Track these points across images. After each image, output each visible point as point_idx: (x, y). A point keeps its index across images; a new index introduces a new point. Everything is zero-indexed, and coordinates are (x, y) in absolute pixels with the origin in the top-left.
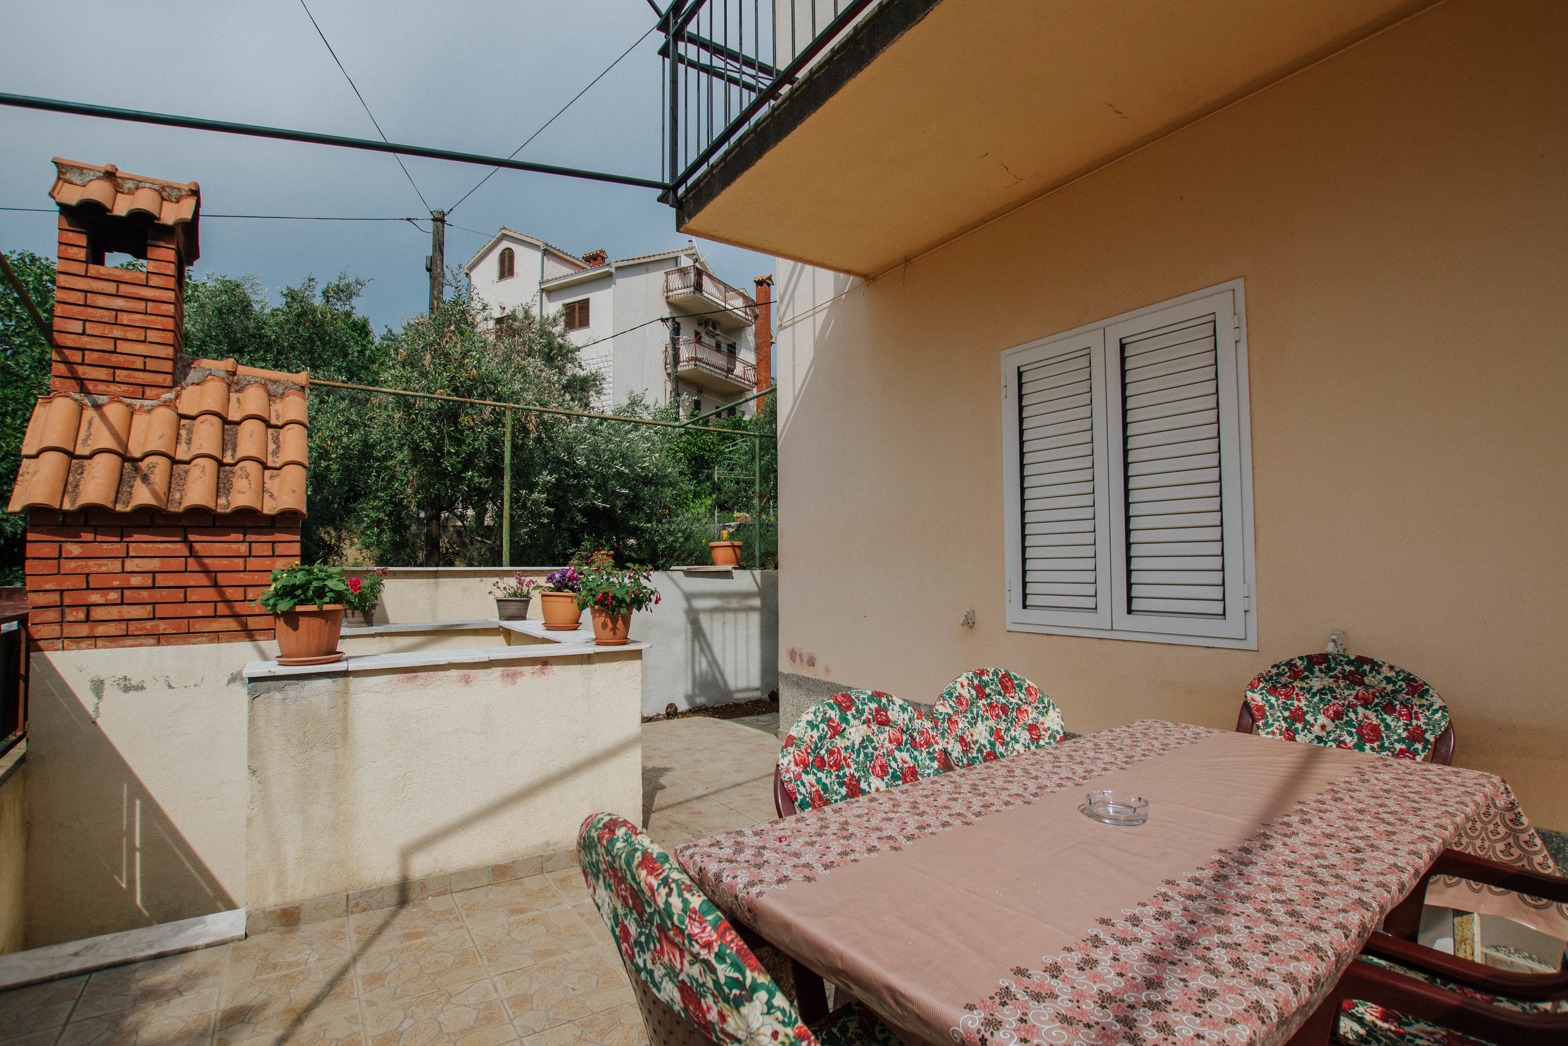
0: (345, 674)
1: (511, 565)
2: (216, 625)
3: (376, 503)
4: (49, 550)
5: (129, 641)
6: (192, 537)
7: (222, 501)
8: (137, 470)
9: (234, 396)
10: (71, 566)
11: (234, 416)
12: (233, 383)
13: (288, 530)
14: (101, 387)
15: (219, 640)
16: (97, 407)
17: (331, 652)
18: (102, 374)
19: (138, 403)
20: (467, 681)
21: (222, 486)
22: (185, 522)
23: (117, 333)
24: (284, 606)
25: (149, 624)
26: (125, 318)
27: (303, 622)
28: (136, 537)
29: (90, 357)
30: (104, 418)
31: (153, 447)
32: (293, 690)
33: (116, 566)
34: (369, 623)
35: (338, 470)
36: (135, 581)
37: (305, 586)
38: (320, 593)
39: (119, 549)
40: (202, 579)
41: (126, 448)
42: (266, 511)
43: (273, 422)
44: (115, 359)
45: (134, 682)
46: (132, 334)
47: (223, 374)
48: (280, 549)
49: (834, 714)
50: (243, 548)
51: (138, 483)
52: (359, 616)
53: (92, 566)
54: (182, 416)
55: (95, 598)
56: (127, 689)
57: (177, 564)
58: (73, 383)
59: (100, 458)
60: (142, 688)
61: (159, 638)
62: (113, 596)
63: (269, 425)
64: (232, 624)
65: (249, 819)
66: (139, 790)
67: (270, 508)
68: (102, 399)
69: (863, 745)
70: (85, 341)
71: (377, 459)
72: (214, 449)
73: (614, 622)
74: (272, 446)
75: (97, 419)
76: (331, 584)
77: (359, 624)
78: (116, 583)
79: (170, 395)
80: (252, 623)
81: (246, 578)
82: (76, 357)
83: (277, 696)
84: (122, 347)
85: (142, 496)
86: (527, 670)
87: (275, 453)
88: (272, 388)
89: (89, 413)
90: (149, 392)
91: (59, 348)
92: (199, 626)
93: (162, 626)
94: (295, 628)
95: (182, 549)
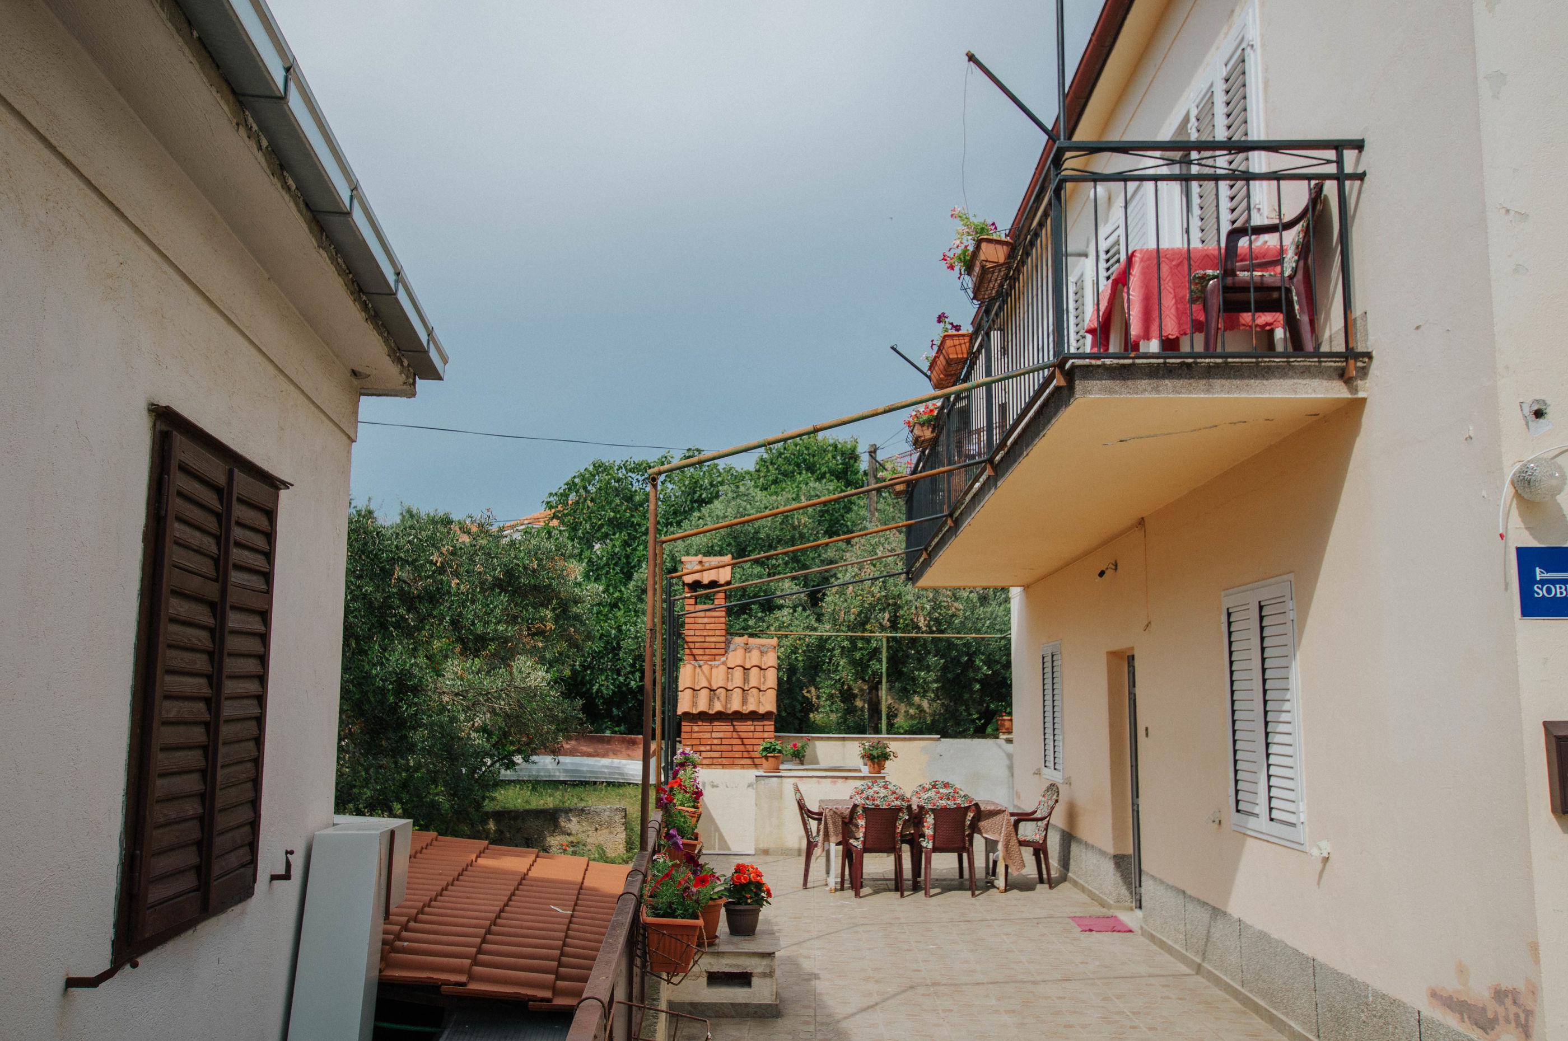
0: (781, 777)
1: (888, 734)
2: (743, 762)
3: (829, 682)
4: (688, 729)
5: (713, 767)
6: (735, 723)
7: (745, 708)
8: (715, 694)
9: (747, 655)
10: (695, 735)
11: (747, 666)
12: (747, 649)
13: (769, 719)
14: (701, 657)
15: (744, 768)
16: (700, 666)
17: (777, 769)
18: (701, 652)
19: (713, 663)
20: (819, 782)
21: (744, 701)
22: (732, 717)
23: (705, 633)
24: (764, 754)
25: (720, 760)
26: (708, 627)
27: (770, 759)
28: (716, 723)
29: (697, 645)
30: (702, 671)
31: (720, 685)
32: (767, 780)
33: (708, 735)
34: (802, 763)
35: (803, 660)
36: (715, 741)
37: (770, 748)
38: (774, 750)
39: (709, 728)
40: (739, 742)
41: (711, 685)
42: (760, 712)
43: (763, 667)
44: (706, 645)
45: (715, 784)
46: (711, 633)
47: (743, 645)
48: (766, 728)
49: (870, 784)
50: (752, 728)
51: (716, 700)
52: (798, 761)
53: (701, 735)
54: (729, 668)
55: (702, 748)
56: (713, 786)
57: (729, 735)
58: (692, 657)
59: (703, 690)
60: (717, 787)
61: (723, 766)
62: (708, 748)
63: (761, 669)
64: (749, 761)
65: (756, 820)
66: (717, 829)
67: (762, 710)
68: (702, 663)
69: (884, 797)
70: (695, 639)
71: (829, 650)
72: (740, 684)
73: (874, 764)
74: (762, 680)
75: (700, 673)
76: (777, 747)
77: (795, 764)
78: (709, 743)
79: (723, 659)
80: (757, 761)
81: (754, 741)
82: (692, 645)
83: (763, 782)
84: (708, 639)
85: (718, 707)
86: (840, 780)
87: (764, 683)
88: (762, 649)
89: (698, 670)
90: (717, 657)
91: (687, 642)
92: (737, 761)
93: (724, 761)
94: (767, 760)
95: (731, 728)
